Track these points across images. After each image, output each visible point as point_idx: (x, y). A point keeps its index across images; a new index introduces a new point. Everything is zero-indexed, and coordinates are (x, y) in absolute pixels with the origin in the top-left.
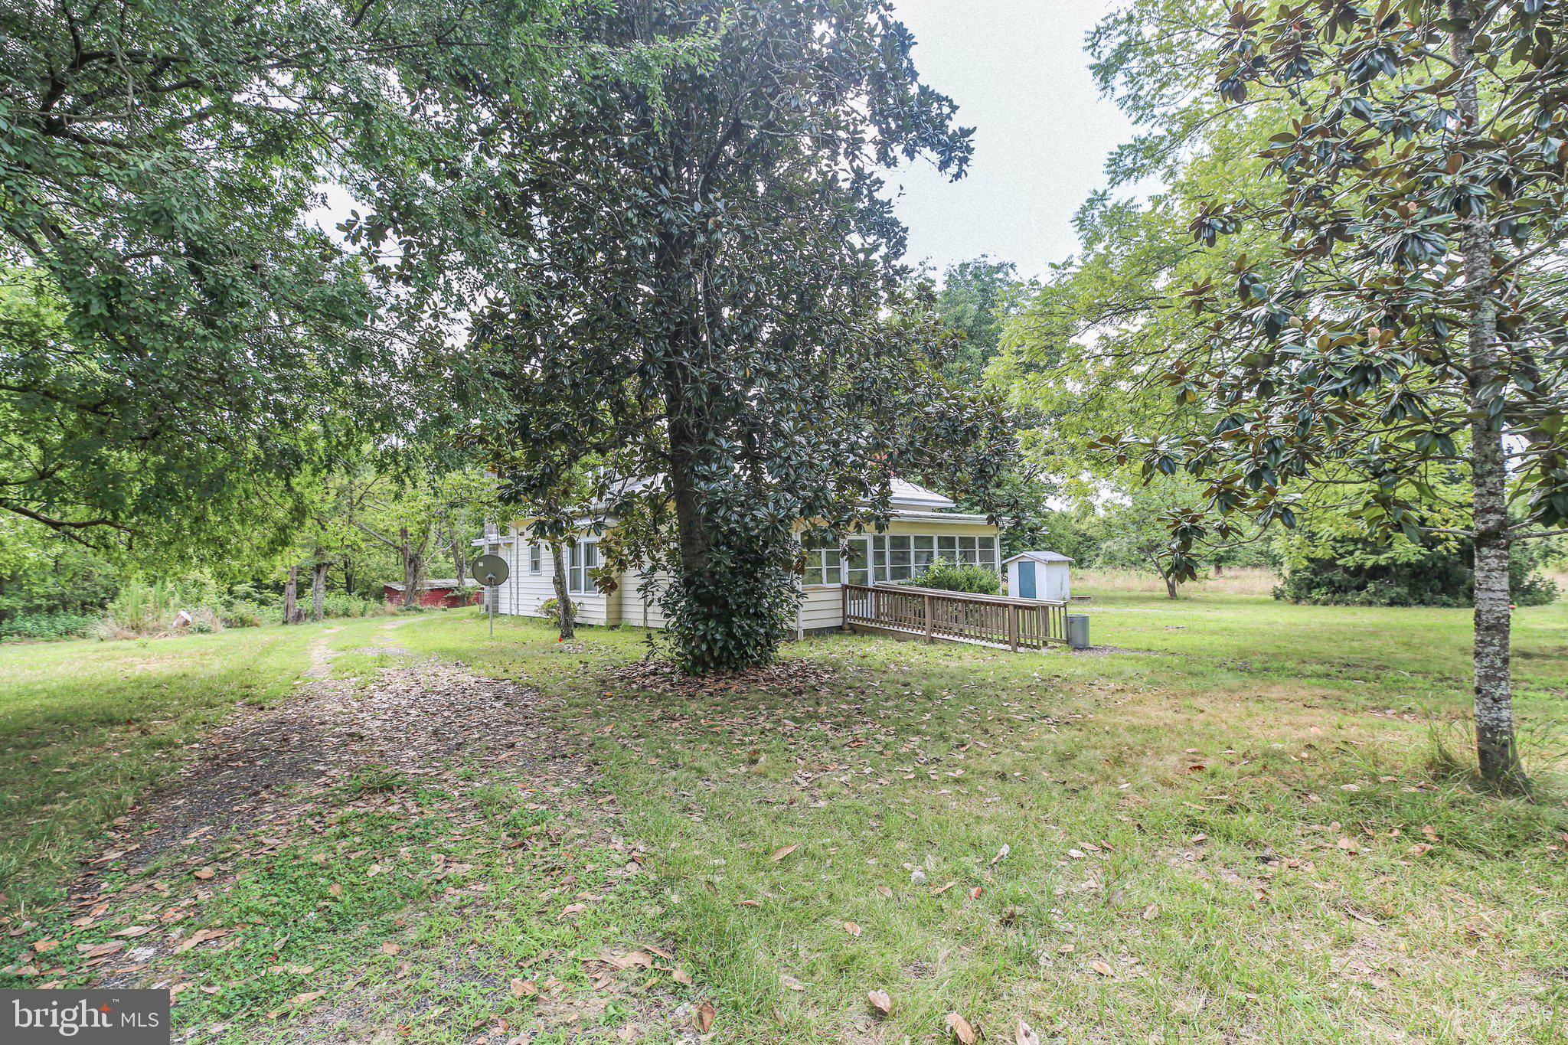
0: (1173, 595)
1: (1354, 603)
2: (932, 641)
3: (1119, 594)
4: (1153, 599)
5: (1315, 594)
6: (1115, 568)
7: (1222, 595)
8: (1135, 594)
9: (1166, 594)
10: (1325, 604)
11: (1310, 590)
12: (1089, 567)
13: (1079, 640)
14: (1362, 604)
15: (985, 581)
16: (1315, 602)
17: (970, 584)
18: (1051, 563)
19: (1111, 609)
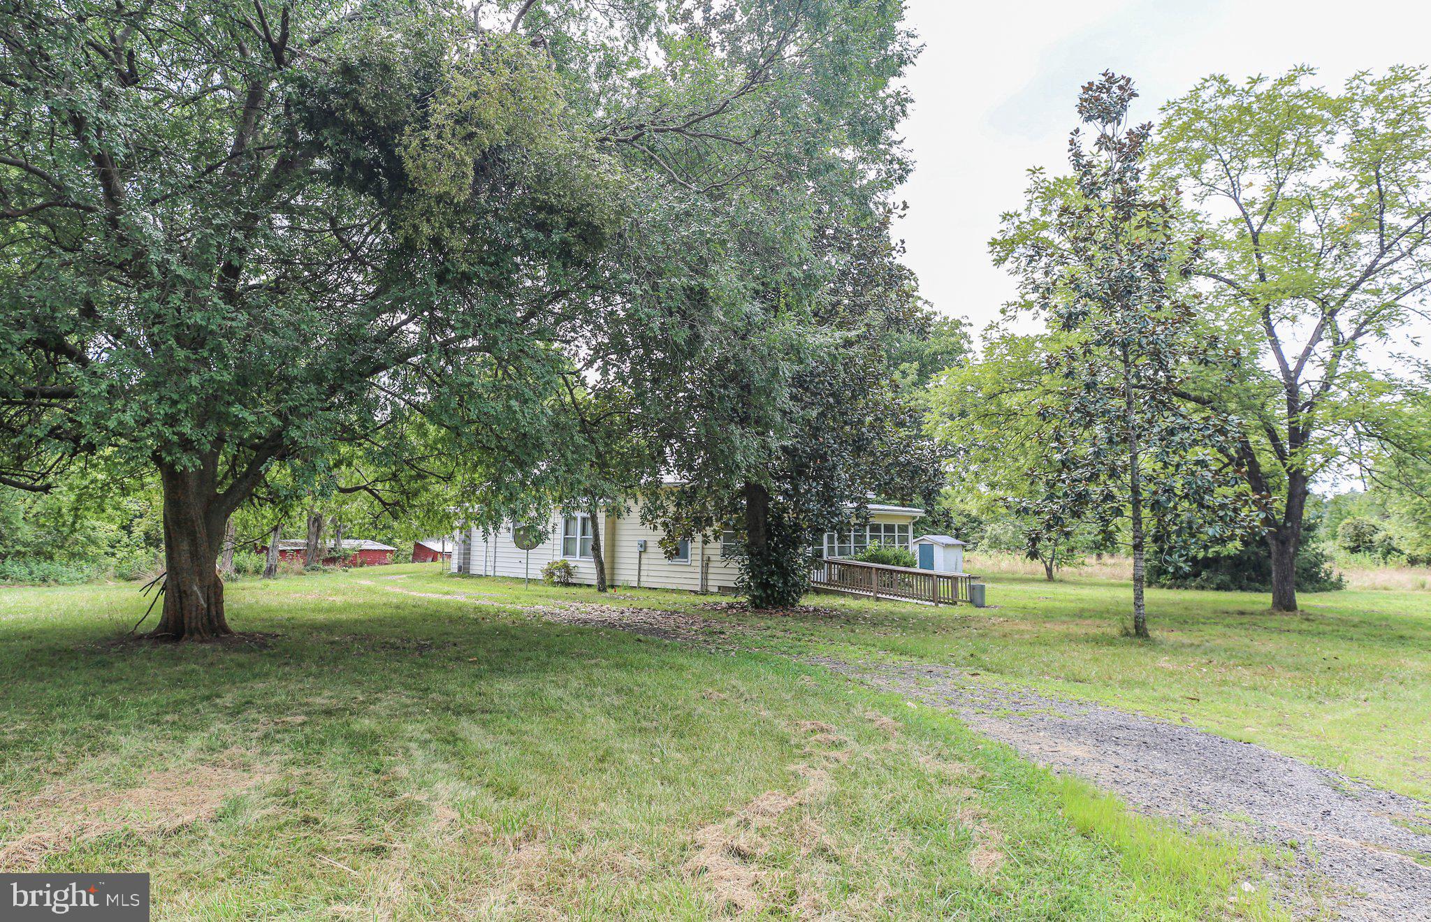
0: (1050, 578)
1: (1191, 587)
2: (878, 599)
3: (1004, 576)
4: (1034, 580)
5: (1162, 579)
6: (1000, 551)
7: (1093, 580)
8: (1017, 576)
9: (1045, 576)
10: (1170, 587)
11: (1158, 576)
12: (974, 549)
13: (978, 601)
14: (1197, 588)
15: (908, 559)
16: (1163, 586)
17: (897, 560)
18: (947, 546)
19: (999, 586)
